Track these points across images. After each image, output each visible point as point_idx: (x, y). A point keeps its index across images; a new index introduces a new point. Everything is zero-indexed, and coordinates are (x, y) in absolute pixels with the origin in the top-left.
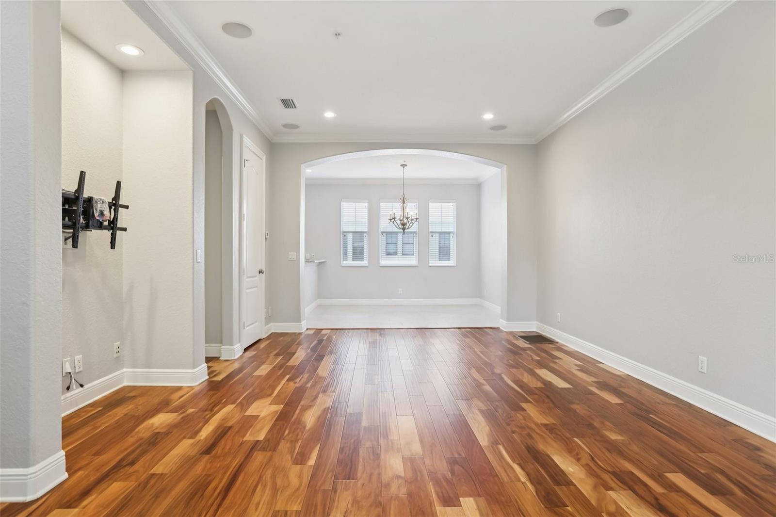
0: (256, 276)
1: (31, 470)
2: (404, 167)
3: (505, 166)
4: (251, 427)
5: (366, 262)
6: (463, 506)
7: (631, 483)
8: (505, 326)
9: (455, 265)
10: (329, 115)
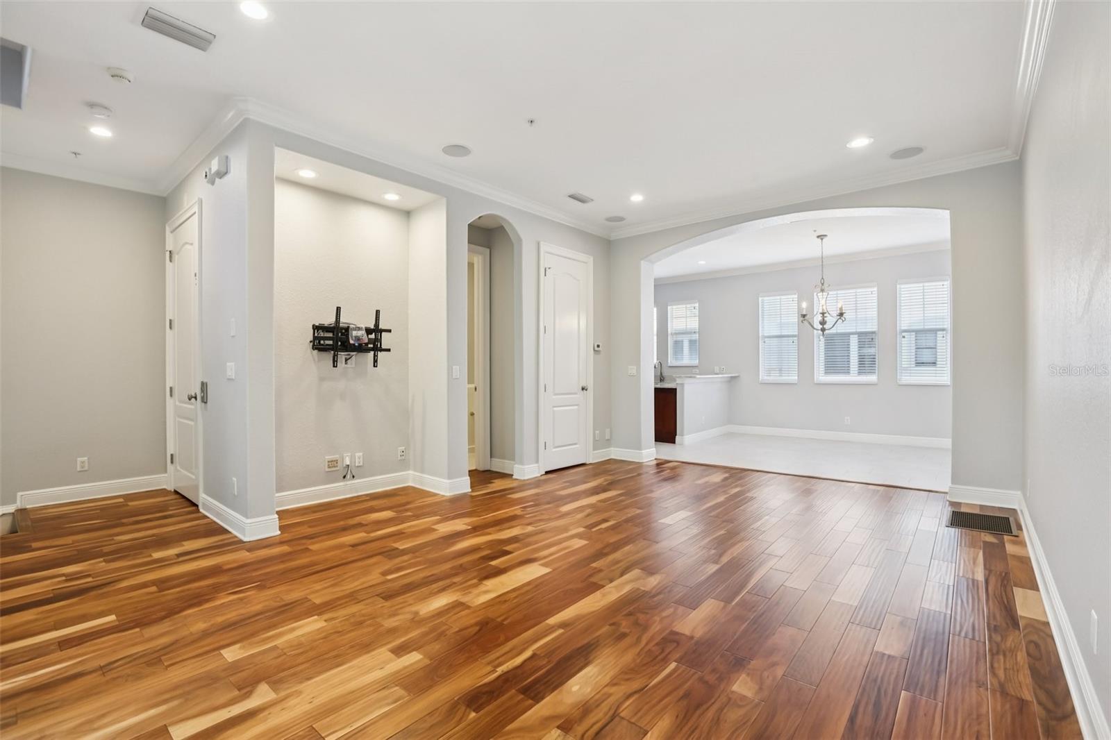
0: (576, 394)
1: (249, 521)
2: (822, 239)
3: (948, 213)
10: (637, 198)
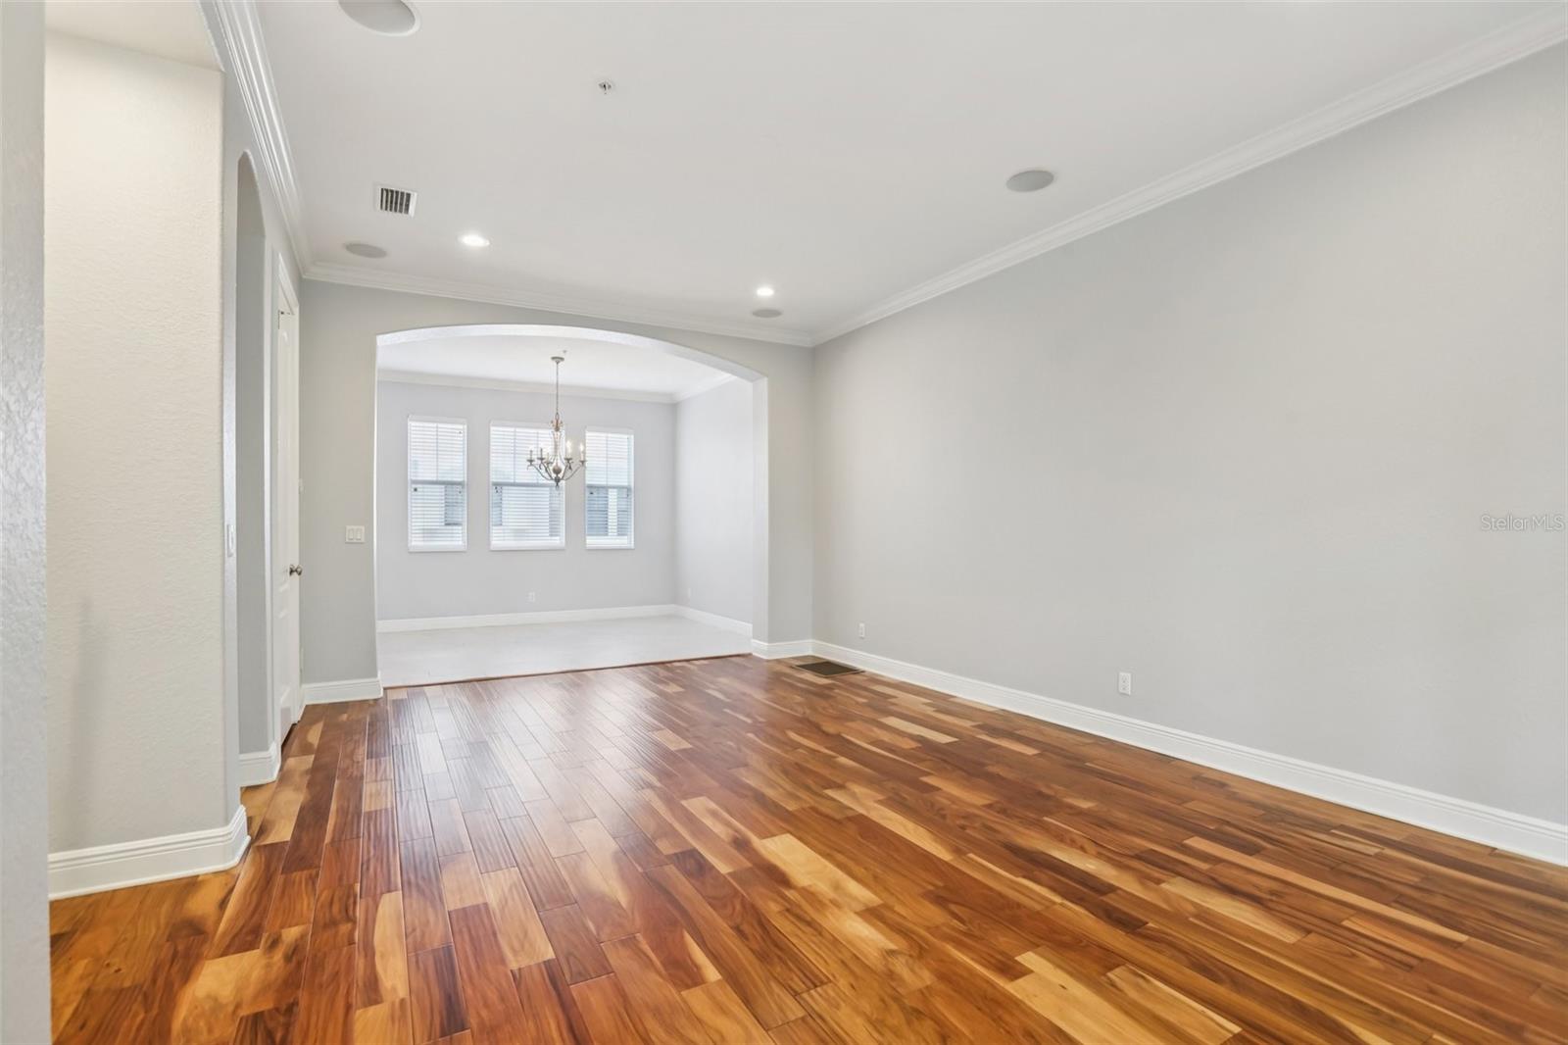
0: (286, 582)
2: (558, 362)
3: (766, 379)
4: (495, 934)
5: (460, 543)
6: (1032, 968)
7: (1170, 866)
8: (762, 649)
9: (632, 546)
10: (473, 241)
